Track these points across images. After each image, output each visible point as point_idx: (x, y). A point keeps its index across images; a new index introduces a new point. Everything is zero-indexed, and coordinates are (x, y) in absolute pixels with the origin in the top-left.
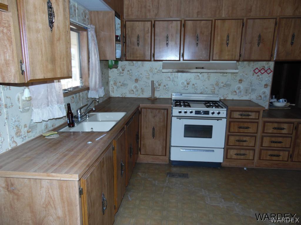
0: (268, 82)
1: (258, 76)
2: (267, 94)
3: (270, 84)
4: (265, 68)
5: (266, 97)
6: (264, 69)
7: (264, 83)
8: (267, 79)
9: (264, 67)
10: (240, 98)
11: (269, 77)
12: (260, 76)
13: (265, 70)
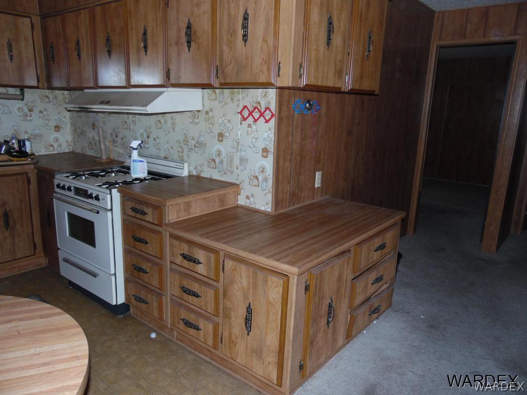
0: (268, 143)
1: (249, 126)
2: (269, 175)
3: (271, 148)
4: (261, 107)
5: (266, 180)
6: (258, 109)
7: (261, 145)
8: (266, 135)
9: (259, 103)
10: (222, 176)
11: (270, 129)
12: (254, 127)
13: (260, 111)
